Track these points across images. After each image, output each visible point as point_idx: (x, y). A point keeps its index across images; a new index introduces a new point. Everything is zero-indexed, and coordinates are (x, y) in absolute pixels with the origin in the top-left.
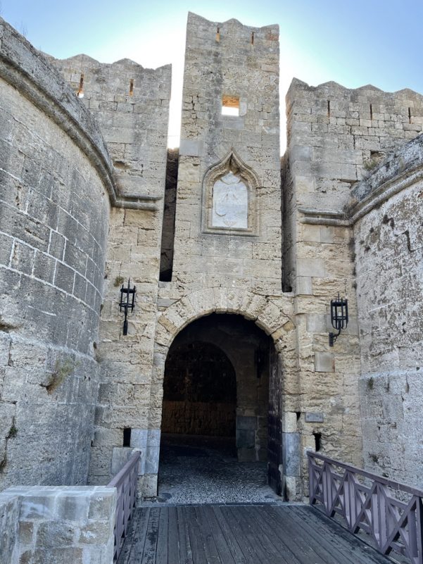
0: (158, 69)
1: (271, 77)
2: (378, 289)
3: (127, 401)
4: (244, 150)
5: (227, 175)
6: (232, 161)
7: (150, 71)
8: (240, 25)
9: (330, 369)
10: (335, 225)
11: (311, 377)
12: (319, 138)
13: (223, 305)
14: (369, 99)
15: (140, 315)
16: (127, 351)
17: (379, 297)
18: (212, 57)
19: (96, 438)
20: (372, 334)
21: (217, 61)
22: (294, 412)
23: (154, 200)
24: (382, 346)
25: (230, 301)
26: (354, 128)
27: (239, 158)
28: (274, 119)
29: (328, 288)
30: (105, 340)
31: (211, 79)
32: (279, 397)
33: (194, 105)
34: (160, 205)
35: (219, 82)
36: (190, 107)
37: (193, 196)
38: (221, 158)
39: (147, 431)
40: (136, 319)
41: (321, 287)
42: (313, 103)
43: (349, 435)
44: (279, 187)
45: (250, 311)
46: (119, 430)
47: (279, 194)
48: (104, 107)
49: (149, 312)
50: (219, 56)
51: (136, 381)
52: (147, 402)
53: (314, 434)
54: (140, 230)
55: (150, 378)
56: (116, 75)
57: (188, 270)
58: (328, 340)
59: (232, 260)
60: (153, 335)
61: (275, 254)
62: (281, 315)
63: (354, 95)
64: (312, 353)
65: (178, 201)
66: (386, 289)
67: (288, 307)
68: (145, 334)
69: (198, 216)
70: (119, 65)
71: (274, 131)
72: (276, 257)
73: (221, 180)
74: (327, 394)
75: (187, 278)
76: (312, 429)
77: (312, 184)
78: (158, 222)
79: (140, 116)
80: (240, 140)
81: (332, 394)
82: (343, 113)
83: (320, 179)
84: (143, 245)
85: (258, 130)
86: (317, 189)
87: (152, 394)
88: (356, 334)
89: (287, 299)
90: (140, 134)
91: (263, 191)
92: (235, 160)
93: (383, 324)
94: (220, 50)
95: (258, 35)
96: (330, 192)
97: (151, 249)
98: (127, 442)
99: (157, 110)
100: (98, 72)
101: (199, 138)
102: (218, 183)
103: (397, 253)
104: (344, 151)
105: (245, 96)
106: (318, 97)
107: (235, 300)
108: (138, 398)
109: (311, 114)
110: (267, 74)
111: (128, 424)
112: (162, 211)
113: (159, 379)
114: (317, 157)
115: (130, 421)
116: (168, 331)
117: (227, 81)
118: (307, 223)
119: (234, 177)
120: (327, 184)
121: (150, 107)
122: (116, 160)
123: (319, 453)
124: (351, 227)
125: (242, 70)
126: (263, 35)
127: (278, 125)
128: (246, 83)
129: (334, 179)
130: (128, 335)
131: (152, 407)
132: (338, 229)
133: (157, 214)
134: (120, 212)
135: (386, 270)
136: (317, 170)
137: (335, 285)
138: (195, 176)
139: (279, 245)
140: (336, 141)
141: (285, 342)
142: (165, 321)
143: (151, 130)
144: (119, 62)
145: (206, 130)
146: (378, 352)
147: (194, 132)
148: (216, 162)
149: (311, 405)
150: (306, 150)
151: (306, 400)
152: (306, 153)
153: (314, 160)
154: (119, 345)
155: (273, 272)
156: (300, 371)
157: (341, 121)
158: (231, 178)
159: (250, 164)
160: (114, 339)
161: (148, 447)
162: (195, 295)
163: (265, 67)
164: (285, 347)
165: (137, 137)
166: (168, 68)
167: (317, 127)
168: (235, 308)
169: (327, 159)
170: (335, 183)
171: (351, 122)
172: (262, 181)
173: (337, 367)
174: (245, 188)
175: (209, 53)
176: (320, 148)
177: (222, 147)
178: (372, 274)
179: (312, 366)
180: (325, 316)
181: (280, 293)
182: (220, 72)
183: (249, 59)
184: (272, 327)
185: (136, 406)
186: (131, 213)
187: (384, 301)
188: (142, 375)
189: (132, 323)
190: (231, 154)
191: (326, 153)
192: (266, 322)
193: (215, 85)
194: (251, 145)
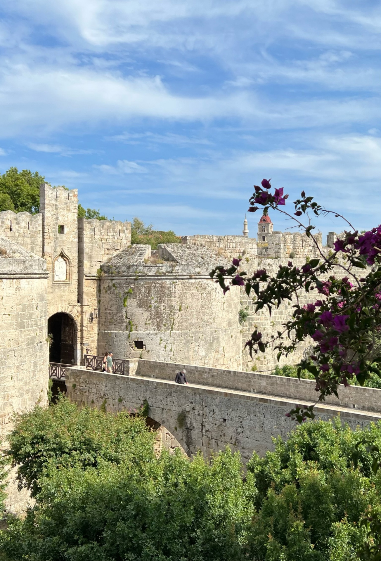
1: (75, 215)
2: (109, 306)
4: (66, 249)
6: (62, 253)
9: (91, 329)
10: (95, 280)
11: (86, 332)
12: (91, 245)
14: (108, 226)
17: (109, 308)
18: (54, 207)
20: (105, 319)
21: (56, 209)
22: (80, 343)
29: (92, 302)
31: (54, 218)
33: (49, 230)
35: (57, 219)
36: (47, 231)
38: (58, 253)
41: (90, 302)
42: (90, 229)
44: (77, 264)
47: (77, 267)
48: (20, 236)
50: (57, 206)
56: (23, 220)
58: (91, 320)
59: (63, 294)
62: (77, 312)
64: (87, 325)
66: (112, 307)
67: (79, 309)
69: (51, 277)
71: (76, 240)
72: (76, 291)
73: (58, 261)
74: (90, 337)
77: (89, 263)
79: (33, 239)
80: (65, 245)
81: (92, 337)
82: (99, 233)
83: (91, 262)
85: (70, 240)
89: (79, 306)
91: (72, 265)
93: (110, 317)
94: (57, 203)
95: (70, 194)
99: (38, 236)
100: (16, 219)
101: (51, 245)
103: (117, 297)
104: (99, 249)
105: (66, 225)
106: (91, 226)
109: (89, 233)
110: (73, 214)
117: (60, 218)
118: (87, 280)
120: (94, 263)
121: (36, 235)
124: (100, 280)
125: (65, 212)
128: (66, 219)
129: (95, 261)
136: (90, 257)
137: (94, 301)
138: (50, 261)
139: (77, 286)
140: (97, 245)
141: (78, 321)
143: (37, 245)
145: (53, 241)
149: (86, 341)
151: (84, 339)
152: (87, 251)
153: (90, 254)
155: (75, 297)
156: (83, 330)
157: (99, 237)
158: (61, 259)
159: (67, 254)
163: (73, 210)
164: (78, 323)
168: (64, 311)
169: (93, 253)
170: (96, 263)
171: (101, 237)
172: (72, 262)
173: (93, 328)
174: (65, 264)
175: (53, 205)
177: (59, 249)
179: (87, 328)
181: (77, 304)
182: (57, 214)
183: (67, 207)
184: (74, 317)
187: (111, 310)
190: (61, 251)
191: (93, 250)
192: (73, 315)
194: (69, 247)
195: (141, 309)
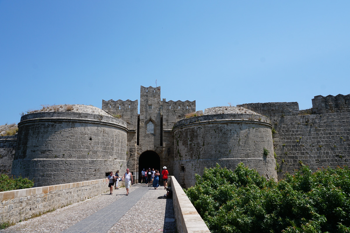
0: (135, 101)
4: (153, 117)
6: (150, 120)
7: (133, 102)
8: (152, 87)
10: (170, 133)
13: (149, 149)
15: (134, 152)
16: (132, 159)
18: (146, 96)
26: (175, 111)
27: (152, 119)
30: (127, 157)
34: (136, 131)
36: (142, 108)
37: (143, 128)
39: (136, 172)
42: (167, 106)
44: (160, 124)
45: (154, 150)
48: (124, 111)
50: (148, 96)
54: (133, 136)
55: (136, 163)
56: (126, 103)
58: (168, 155)
59: (151, 140)
60: (136, 156)
62: (160, 151)
63: (175, 103)
65: (140, 129)
67: (161, 149)
68: (134, 156)
69: (144, 132)
71: (159, 112)
72: (159, 139)
75: (142, 144)
80: (152, 115)
82: (173, 107)
83: (168, 123)
86: (167, 125)
88: (173, 154)
91: (157, 125)
94: (148, 94)
96: (170, 125)
97: (135, 140)
100: (123, 103)
102: (148, 124)
104: (173, 116)
109: (166, 108)
110: (158, 99)
111: (132, 171)
113: (138, 163)
116: (139, 155)
117: (149, 102)
118: (165, 132)
119: (151, 123)
121: (133, 110)
122: (127, 122)
124: (173, 133)
126: (157, 89)
128: (153, 102)
130: (132, 156)
131: (137, 168)
133: (136, 133)
134: (129, 133)
136: (167, 121)
137: (169, 145)
139: (160, 137)
140: (171, 114)
141: (160, 156)
142: (138, 153)
144: (127, 100)
145: (145, 113)
147: (143, 114)
150: (165, 117)
153: (167, 119)
155: (159, 142)
156: (163, 161)
157: (173, 109)
160: (129, 157)
161: (136, 175)
162: (144, 148)
165: (131, 117)
166: (137, 100)
167: (167, 111)
168: (151, 150)
169: (169, 118)
170: (171, 123)
171: (175, 109)
172: (157, 123)
173: (169, 160)
174: (153, 125)
176: (168, 116)
179: (165, 160)
181: (160, 146)
182: (148, 99)
183: (154, 96)
184: (158, 153)
185: (134, 168)
186: (131, 133)
189: (132, 154)
190: (150, 118)
193: (147, 103)
195: (183, 146)
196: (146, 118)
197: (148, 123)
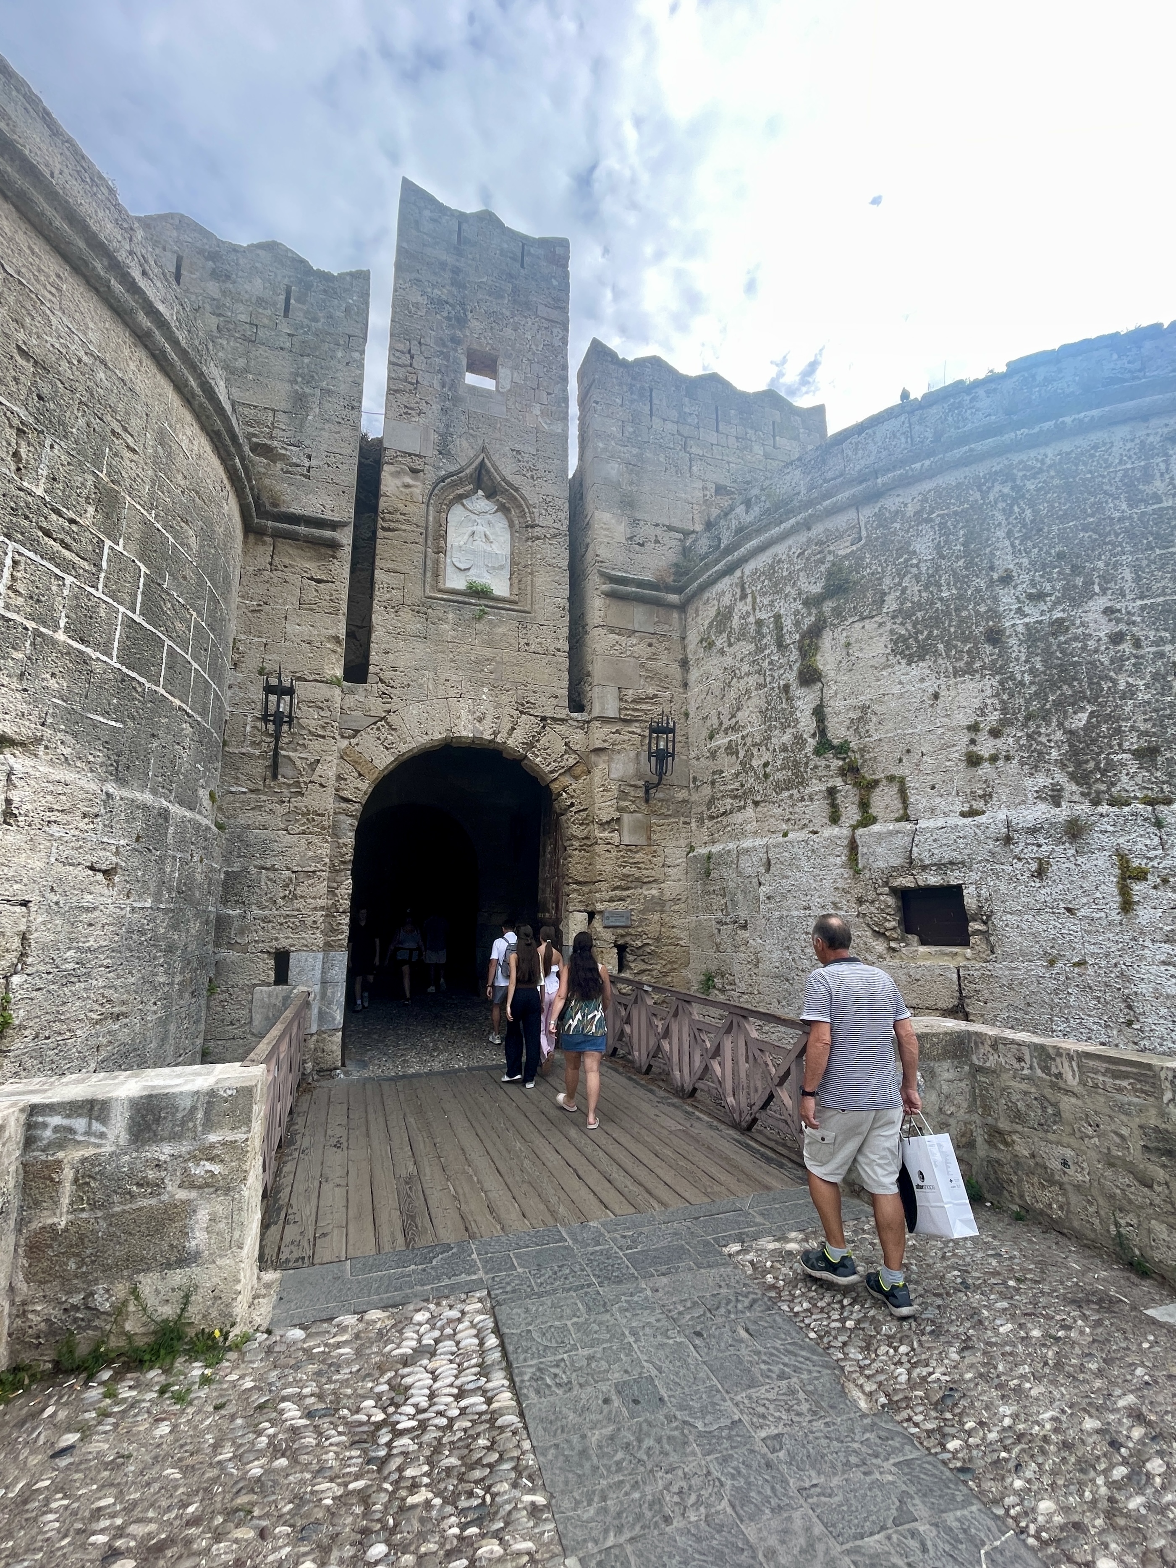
1: (555, 330)
2: (726, 711)
3: (281, 902)
4: (504, 455)
5: (474, 497)
6: (483, 472)
7: (326, 277)
8: (500, 224)
9: (642, 841)
10: (657, 603)
11: (614, 854)
12: (635, 451)
13: (465, 730)
15: (306, 742)
16: (281, 809)
17: (726, 723)
18: (448, 275)
19: (218, 973)
20: (713, 783)
21: (458, 284)
22: (585, 911)
23: (334, 526)
24: (729, 801)
25: (477, 725)
26: (691, 442)
27: (497, 469)
28: (559, 406)
29: (644, 707)
30: (233, 789)
31: (445, 314)
32: (557, 890)
33: (412, 357)
34: (345, 537)
35: (461, 322)
36: (405, 359)
37: (408, 528)
38: (463, 464)
39: (320, 955)
40: (296, 751)
41: (632, 706)
42: (625, 388)
43: (670, 944)
44: (565, 528)
45: (515, 742)
46: (266, 956)
47: (565, 540)
48: (228, 330)
49: (323, 737)
50: (461, 276)
51: (298, 865)
52: (321, 902)
53: (616, 946)
54: (306, 581)
55: (327, 860)
56: (253, 271)
57: (401, 663)
58: (642, 794)
59: (485, 651)
60: (333, 782)
61: (559, 646)
62: (566, 752)
63: (689, 386)
64: (616, 815)
65: (380, 533)
66: (738, 709)
67: (578, 738)
68: (315, 777)
69: (420, 564)
70: (261, 253)
71: (558, 428)
72: (559, 650)
73: (463, 505)
74: (638, 879)
75: (399, 678)
76: (613, 937)
77: (622, 528)
78: (342, 569)
79: (306, 360)
80: (497, 435)
81: (646, 880)
82: (674, 414)
83: (635, 522)
84: (311, 610)
85: (530, 422)
86: (631, 538)
87: (331, 892)
88: (685, 783)
89: (576, 724)
90: (304, 395)
91: (538, 531)
92: (488, 472)
93: (731, 766)
94: (462, 263)
95: (532, 250)
96: (650, 545)
97: (328, 620)
98: (282, 976)
99: (339, 354)
100: (214, 256)
101: (422, 420)
102: (457, 509)
103: (759, 650)
104: (675, 478)
105: (508, 356)
106: (634, 378)
107: (488, 722)
108: (302, 897)
109: (622, 406)
110: (547, 324)
111: (284, 943)
112: (348, 549)
113: (344, 863)
114: (631, 483)
115: (287, 938)
116: (360, 775)
117: (475, 325)
118: (613, 595)
119: (487, 502)
120: (647, 531)
121: (325, 347)
122: (254, 440)
123: (626, 975)
124: (682, 608)
125: (504, 308)
126: (541, 252)
127: (565, 418)
128: (509, 332)
129: (657, 525)
130: (281, 779)
131: (330, 912)
132: (662, 611)
133: (340, 554)
134: (264, 543)
135: (742, 678)
136: (630, 505)
137: (653, 704)
138: (414, 490)
139: (565, 631)
140: (662, 459)
141: (572, 797)
142: (355, 757)
143: (329, 392)
144: (261, 246)
145: (436, 407)
146: (722, 810)
147: (412, 409)
148: (453, 469)
149: (611, 900)
150: (613, 468)
151: (604, 892)
152: (614, 473)
153: (625, 487)
154: (264, 798)
155: (554, 677)
156: (596, 843)
157: (671, 427)
158: (480, 503)
159: (516, 480)
160: (252, 786)
161: (324, 982)
162: (414, 710)
163: (543, 311)
164: (572, 805)
165: (300, 401)
166: (362, 277)
167: (631, 430)
168: (487, 736)
169: (647, 488)
170: (659, 531)
171: (686, 430)
172: (537, 515)
173: (654, 837)
174: (504, 523)
175: (443, 265)
176: (635, 466)
177: (465, 444)
178: (716, 686)
179: (616, 833)
180: (638, 754)
181: (563, 713)
182: (462, 304)
183: (516, 291)
184: (552, 772)
185: (298, 910)
186: (284, 546)
187: (735, 728)
188: (311, 853)
189: (288, 758)
190: (481, 458)
191: (646, 477)
192: (540, 761)
193: (452, 327)
194: (517, 447)
195: (921, 668)
196: (444, 451)
197: (460, 498)
